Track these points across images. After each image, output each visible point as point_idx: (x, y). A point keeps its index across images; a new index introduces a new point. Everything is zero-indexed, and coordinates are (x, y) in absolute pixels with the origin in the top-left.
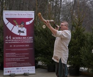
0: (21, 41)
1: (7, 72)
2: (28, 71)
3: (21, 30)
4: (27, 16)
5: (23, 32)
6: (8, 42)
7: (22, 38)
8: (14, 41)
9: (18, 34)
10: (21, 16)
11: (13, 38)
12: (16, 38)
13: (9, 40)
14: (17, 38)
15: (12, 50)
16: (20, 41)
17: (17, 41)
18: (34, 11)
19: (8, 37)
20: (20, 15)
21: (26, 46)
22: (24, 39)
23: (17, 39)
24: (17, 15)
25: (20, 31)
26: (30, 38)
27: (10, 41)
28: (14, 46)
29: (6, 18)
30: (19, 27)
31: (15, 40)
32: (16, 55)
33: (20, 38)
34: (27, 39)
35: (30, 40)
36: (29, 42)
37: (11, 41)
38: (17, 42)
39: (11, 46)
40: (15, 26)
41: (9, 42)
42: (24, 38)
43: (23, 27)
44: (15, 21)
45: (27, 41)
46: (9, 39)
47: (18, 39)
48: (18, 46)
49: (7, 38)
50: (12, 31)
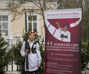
0: (64, 49)
3: (64, 35)
4: (73, 15)
5: (66, 37)
7: (65, 45)
9: (60, 39)
10: (65, 16)
11: (55, 45)
13: (50, 47)
14: (59, 44)
15: (54, 59)
16: (62, 49)
17: (59, 48)
18: (81, 9)
20: (64, 14)
21: (70, 55)
22: (68, 47)
23: (59, 46)
24: (60, 14)
25: (62, 36)
26: (75, 45)
28: (56, 54)
29: (48, 20)
33: (62, 45)
34: (71, 46)
35: (75, 48)
36: (74, 51)
37: (53, 48)
38: (59, 50)
39: (52, 54)
41: (50, 49)
42: (67, 45)
43: (67, 30)
44: (57, 23)
45: (70, 49)
46: (50, 45)
48: (60, 55)
49: (49, 44)
50: (54, 36)
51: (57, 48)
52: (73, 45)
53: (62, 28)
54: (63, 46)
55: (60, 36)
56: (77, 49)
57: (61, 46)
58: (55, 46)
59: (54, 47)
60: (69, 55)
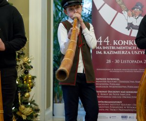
0: (134, 50)
6: (103, 52)
8: (116, 50)
11: (115, 43)
12: (120, 43)
13: (104, 48)
14: (124, 42)
15: (111, 71)
16: (130, 51)
19: (103, 40)
23: (123, 46)
25: (130, 26)
27: (106, 50)
28: (117, 61)
30: (129, 15)
31: (119, 46)
32: (122, 84)
37: (109, 50)
38: (123, 52)
39: (109, 61)
40: (119, 14)
41: (105, 53)
43: (140, 15)
47: (126, 45)
48: (125, 62)
49: (101, 41)
50: (112, 26)
51: (119, 50)
54: (131, 45)
55: (127, 26)
57: (129, 46)
58: (114, 46)
59: (113, 48)
60: (143, 61)
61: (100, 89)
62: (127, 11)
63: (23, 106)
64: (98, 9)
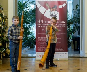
1: (39, 56)
2: (61, 56)
6: (40, 26)
11: (45, 22)
12: (48, 22)
13: (41, 24)
15: (44, 34)
22: (57, 23)
26: (63, 22)
31: (47, 23)
34: (59, 23)
35: (63, 24)
36: (62, 26)
37: (43, 25)
39: (43, 30)
43: (56, 11)
45: (59, 25)
49: (40, 22)
50: (44, 15)
51: (47, 25)
52: (61, 22)
53: (51, 9)
56: (64, 25)
59: (45, 24)
61: (39, 42)
62: (50, 9)
63: (8, 49)
64: (38, 8)
